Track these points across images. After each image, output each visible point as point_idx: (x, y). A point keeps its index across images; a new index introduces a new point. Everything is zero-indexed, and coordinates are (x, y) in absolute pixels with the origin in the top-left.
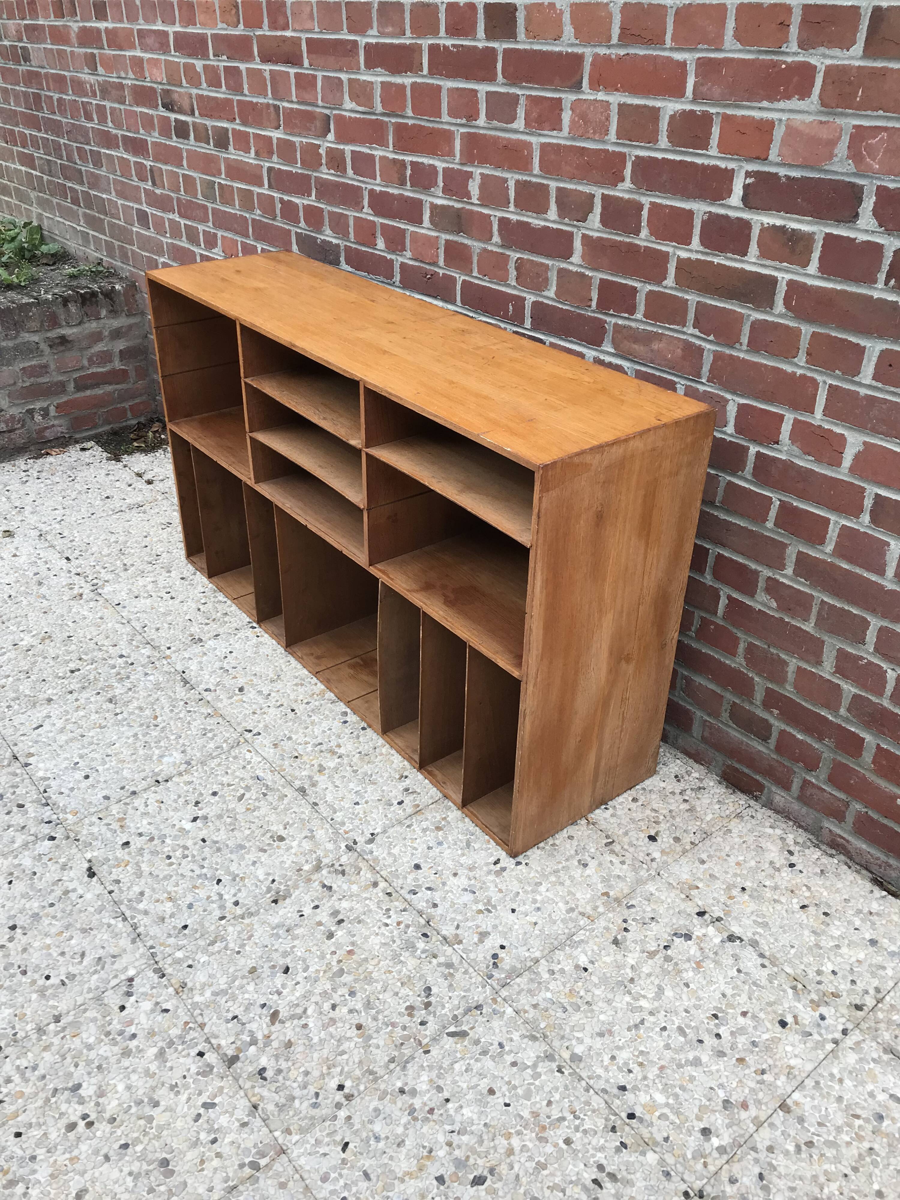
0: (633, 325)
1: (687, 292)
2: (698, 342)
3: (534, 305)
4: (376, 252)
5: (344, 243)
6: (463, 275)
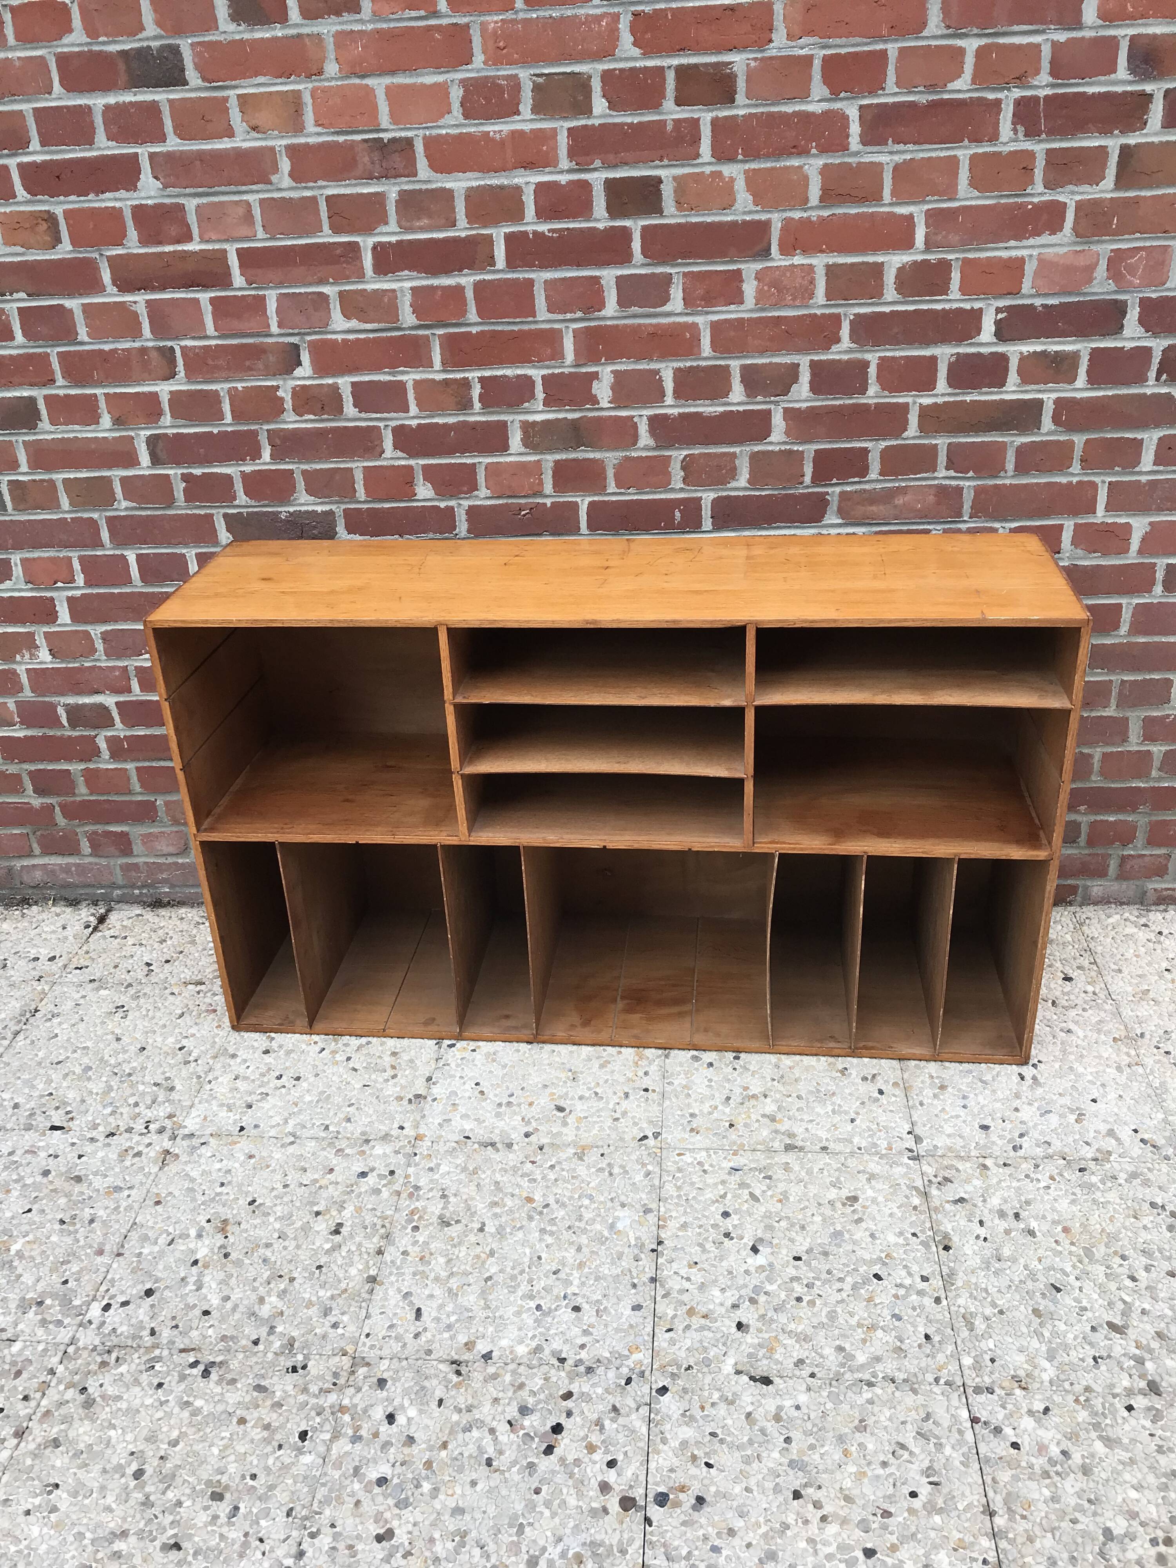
0: (867, 487)
1: (935, 437)
2: (954, 483)
3: (716, 502)
4: (415, 504)
5: (343, 507)
6: (589, 496)
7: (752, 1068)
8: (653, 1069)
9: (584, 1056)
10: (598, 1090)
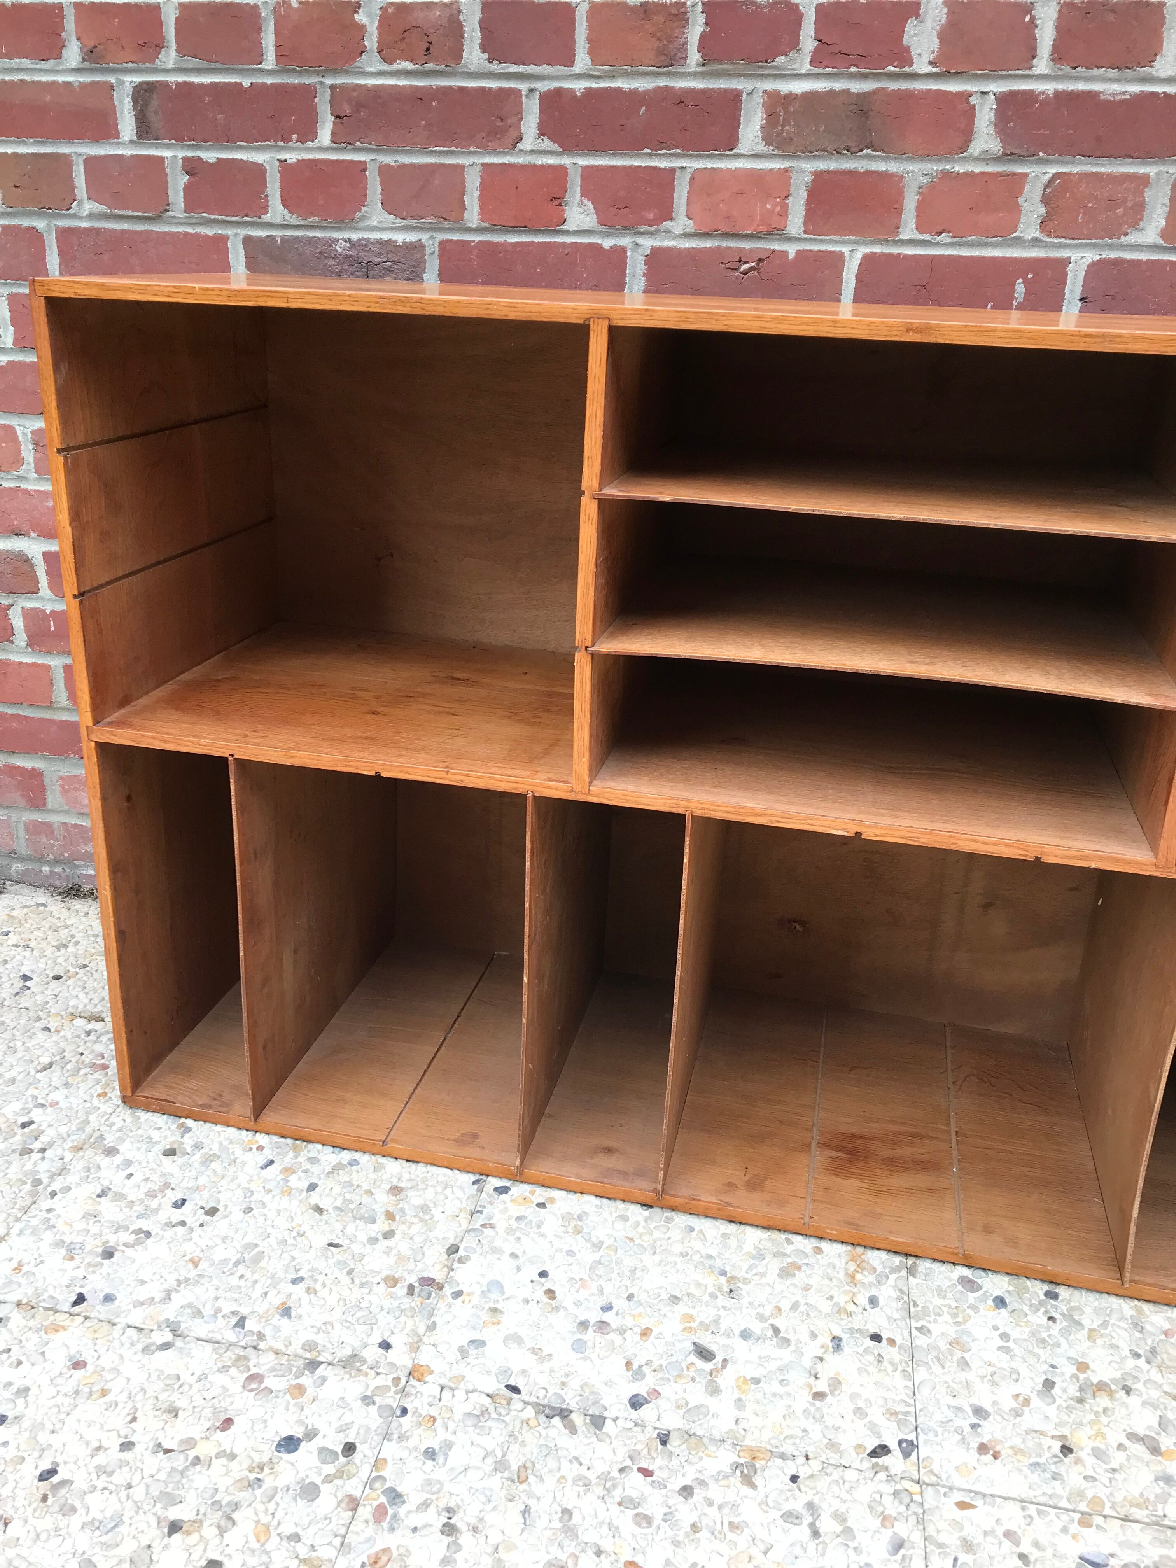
3: (1095, 270)
4: (560, 239)
5: (441, 236)
6: (864, 243)
7: (1086, 1322)
8: (887, 1293)
9: (748, 1248)
10: (779, 1323)
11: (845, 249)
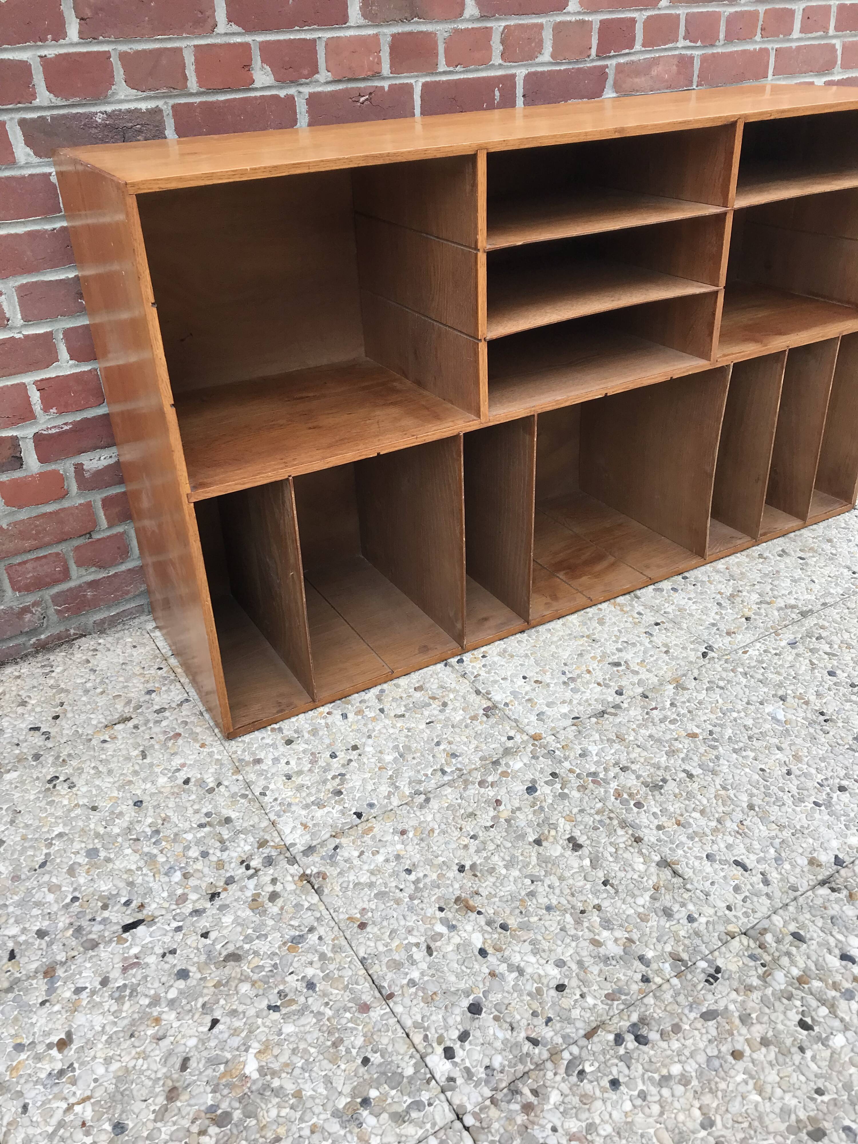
0: (633, 58)
1: (678, 7)
2: (689, 52)
4: (252, 94)
5: (172, 102)
6: (421, 76)
8: (640, 609)
10: (623, 640)
11: (412, 81)
